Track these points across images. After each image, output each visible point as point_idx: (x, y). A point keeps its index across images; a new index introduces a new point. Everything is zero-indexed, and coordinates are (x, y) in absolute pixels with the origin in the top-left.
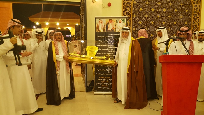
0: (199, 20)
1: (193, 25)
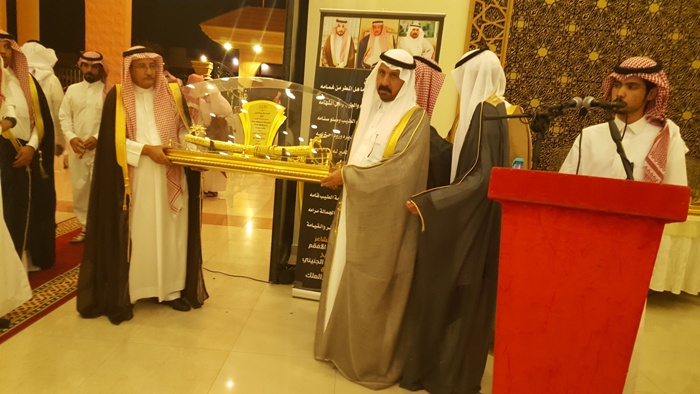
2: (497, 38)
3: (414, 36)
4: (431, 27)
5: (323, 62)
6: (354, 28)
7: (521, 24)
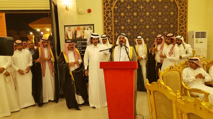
2: (111, 25)
3: (88, 29)
4: (91, 27)
5: (66, 38)
6: (73, 29)
7: (116, 21)
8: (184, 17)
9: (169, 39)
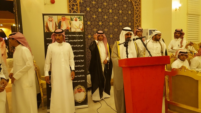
0: (140, 21)
1: (136, 26)
8: (139, 16)
9: (179, 33)
